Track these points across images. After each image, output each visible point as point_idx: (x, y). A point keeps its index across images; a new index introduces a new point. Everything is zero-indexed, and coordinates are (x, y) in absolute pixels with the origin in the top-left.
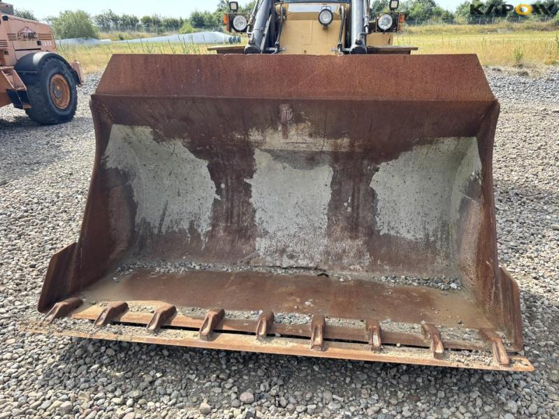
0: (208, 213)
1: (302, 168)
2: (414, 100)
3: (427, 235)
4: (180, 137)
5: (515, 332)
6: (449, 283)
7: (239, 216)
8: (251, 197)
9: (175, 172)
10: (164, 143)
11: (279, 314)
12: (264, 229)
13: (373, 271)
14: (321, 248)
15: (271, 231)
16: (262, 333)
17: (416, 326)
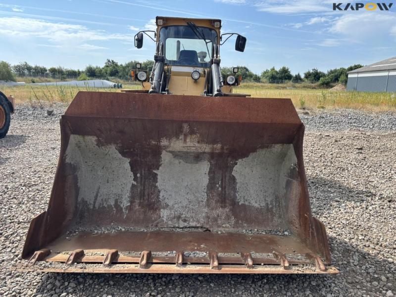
0: (128, 194)
1: (191, 163)
2: (259, 122)
3: (267, 204)
4: (114, 143)
5: (326, 253)
6: (283, 232)
7: (149, 195)
8: (157, 182)
9: (107, 166)
10: (103, 147)
11: (186, 252)
12: (166, 204)
13: (237, 227)
14: (204, 215)
15: (170, 204)
16: (180, 261)
17: (270, 254)
